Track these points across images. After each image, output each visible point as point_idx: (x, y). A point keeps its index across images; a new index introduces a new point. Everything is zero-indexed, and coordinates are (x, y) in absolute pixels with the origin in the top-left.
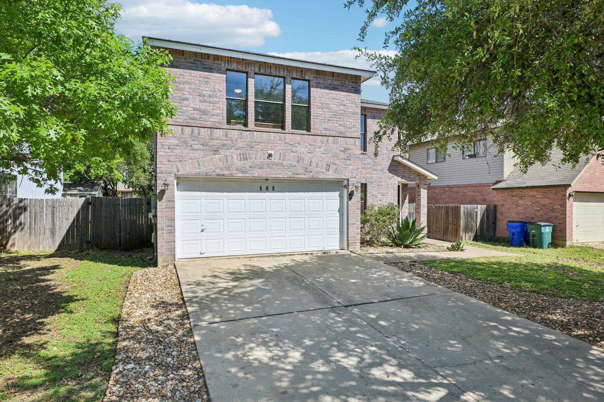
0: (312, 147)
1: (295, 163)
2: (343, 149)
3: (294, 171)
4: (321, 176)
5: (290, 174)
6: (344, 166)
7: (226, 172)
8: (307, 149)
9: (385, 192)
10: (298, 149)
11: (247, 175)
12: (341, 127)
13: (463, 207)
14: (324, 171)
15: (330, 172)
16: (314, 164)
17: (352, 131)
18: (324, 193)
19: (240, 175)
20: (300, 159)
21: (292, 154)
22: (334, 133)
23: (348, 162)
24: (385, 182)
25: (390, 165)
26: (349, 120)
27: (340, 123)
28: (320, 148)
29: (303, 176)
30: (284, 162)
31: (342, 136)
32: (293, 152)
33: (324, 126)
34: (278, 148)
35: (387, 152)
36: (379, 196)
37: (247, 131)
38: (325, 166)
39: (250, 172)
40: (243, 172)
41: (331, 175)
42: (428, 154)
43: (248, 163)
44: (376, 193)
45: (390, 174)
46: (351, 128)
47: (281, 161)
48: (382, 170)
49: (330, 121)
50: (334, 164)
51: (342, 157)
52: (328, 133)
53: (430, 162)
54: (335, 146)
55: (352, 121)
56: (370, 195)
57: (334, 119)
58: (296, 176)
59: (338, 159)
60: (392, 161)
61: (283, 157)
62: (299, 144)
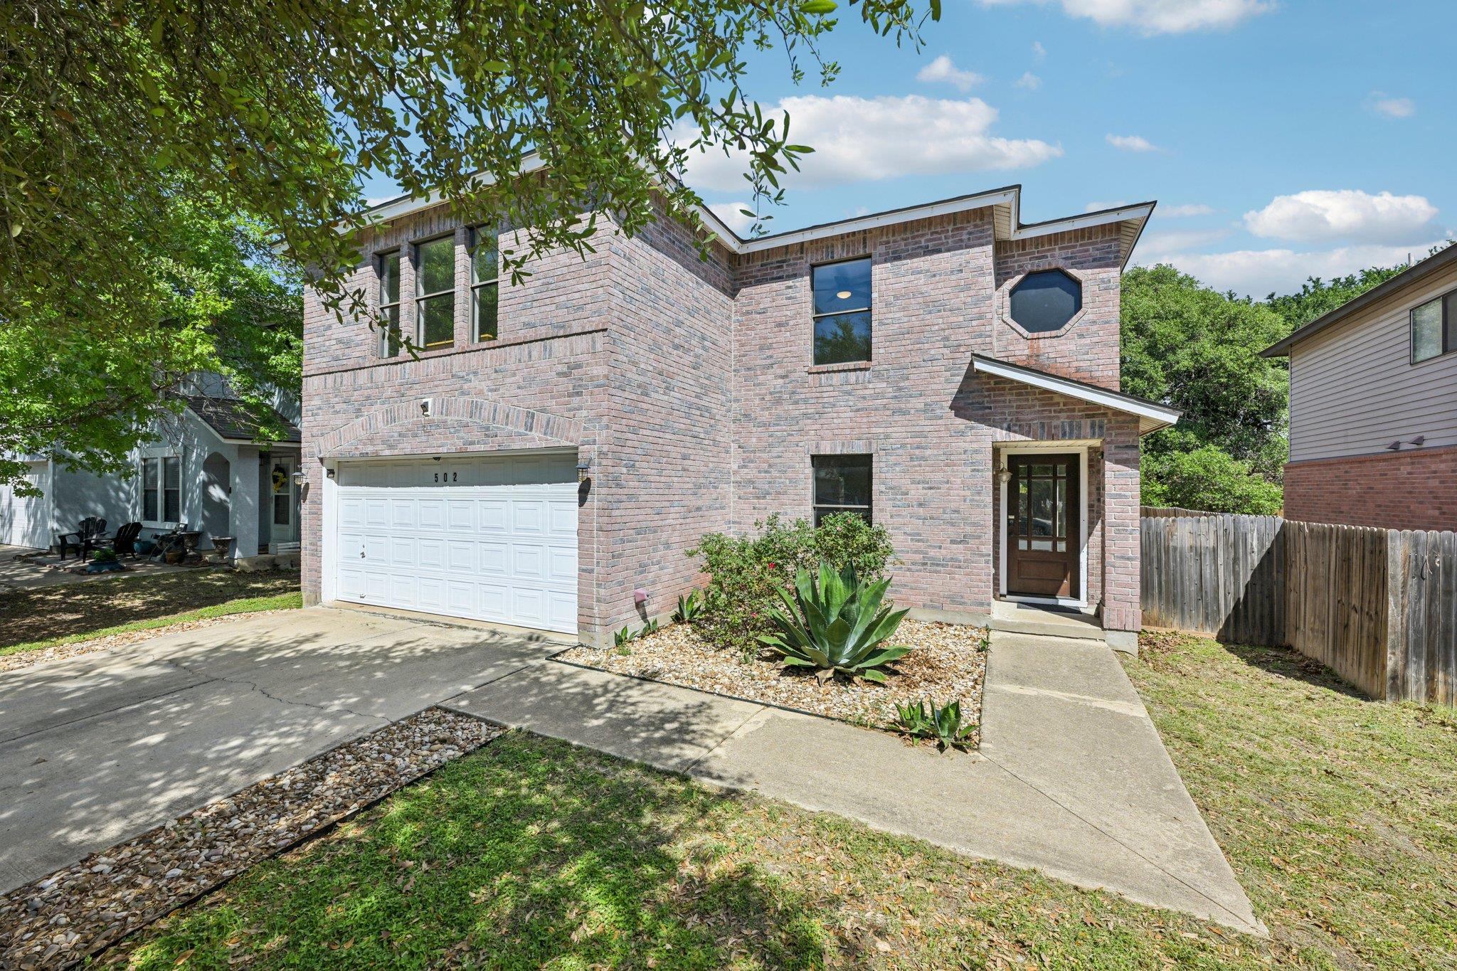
0: (500, 376)
1: (466, 419)
2: (565, 369)
3: (466, 436)
4: (517, 445)
5: (460, 444)
6: (566, 414)
7: (370, 449)
8: (489, 383)
9: (939, 476)
10: (472, 385)
11: (396, 452)
12: (560, 312)
13: (1399, 545)
14: (522, 430)
15: (534, 434)
16: (500, 416)
17: (586, 314)
18: (546, 487)
19: (387, 452)
20: (475, 409)
21: (462, 399)
22: (542, 332)
23: (576, 400)
24: (938, 446)
25: (960, 391)
26: (580, 287)
27: (557, 300)
28: (514, 375)
29: (482, 448)
30: (449, 418)
31: (561, 333)
32: (463, 394)
33: (523, 319)
34: (440, 389)
35: (946, 351)
36: (916, 492)
37: (396, 364)
38: (523, 418)
39: (401, 446)
40: (391, 447)
41: (537, 440)
42: (1414, 323)
43: (396, 428)
44: (905, 483)
45: (959, 421)
46: (581, 308)
47: (444, 417)
48: (928, 408)
49: (535, 304)
50: (543, 411)
51: (560, 388)
52: (531, 334)
53: (1423, 354)
54: (544, 364)
55: (587, 286)
56: (883, 488)
57: (544, 295)
58: (471, 448)
59: (552, 398)
60: (966, 377)
61: (446, 409)
62: (475, 373)
